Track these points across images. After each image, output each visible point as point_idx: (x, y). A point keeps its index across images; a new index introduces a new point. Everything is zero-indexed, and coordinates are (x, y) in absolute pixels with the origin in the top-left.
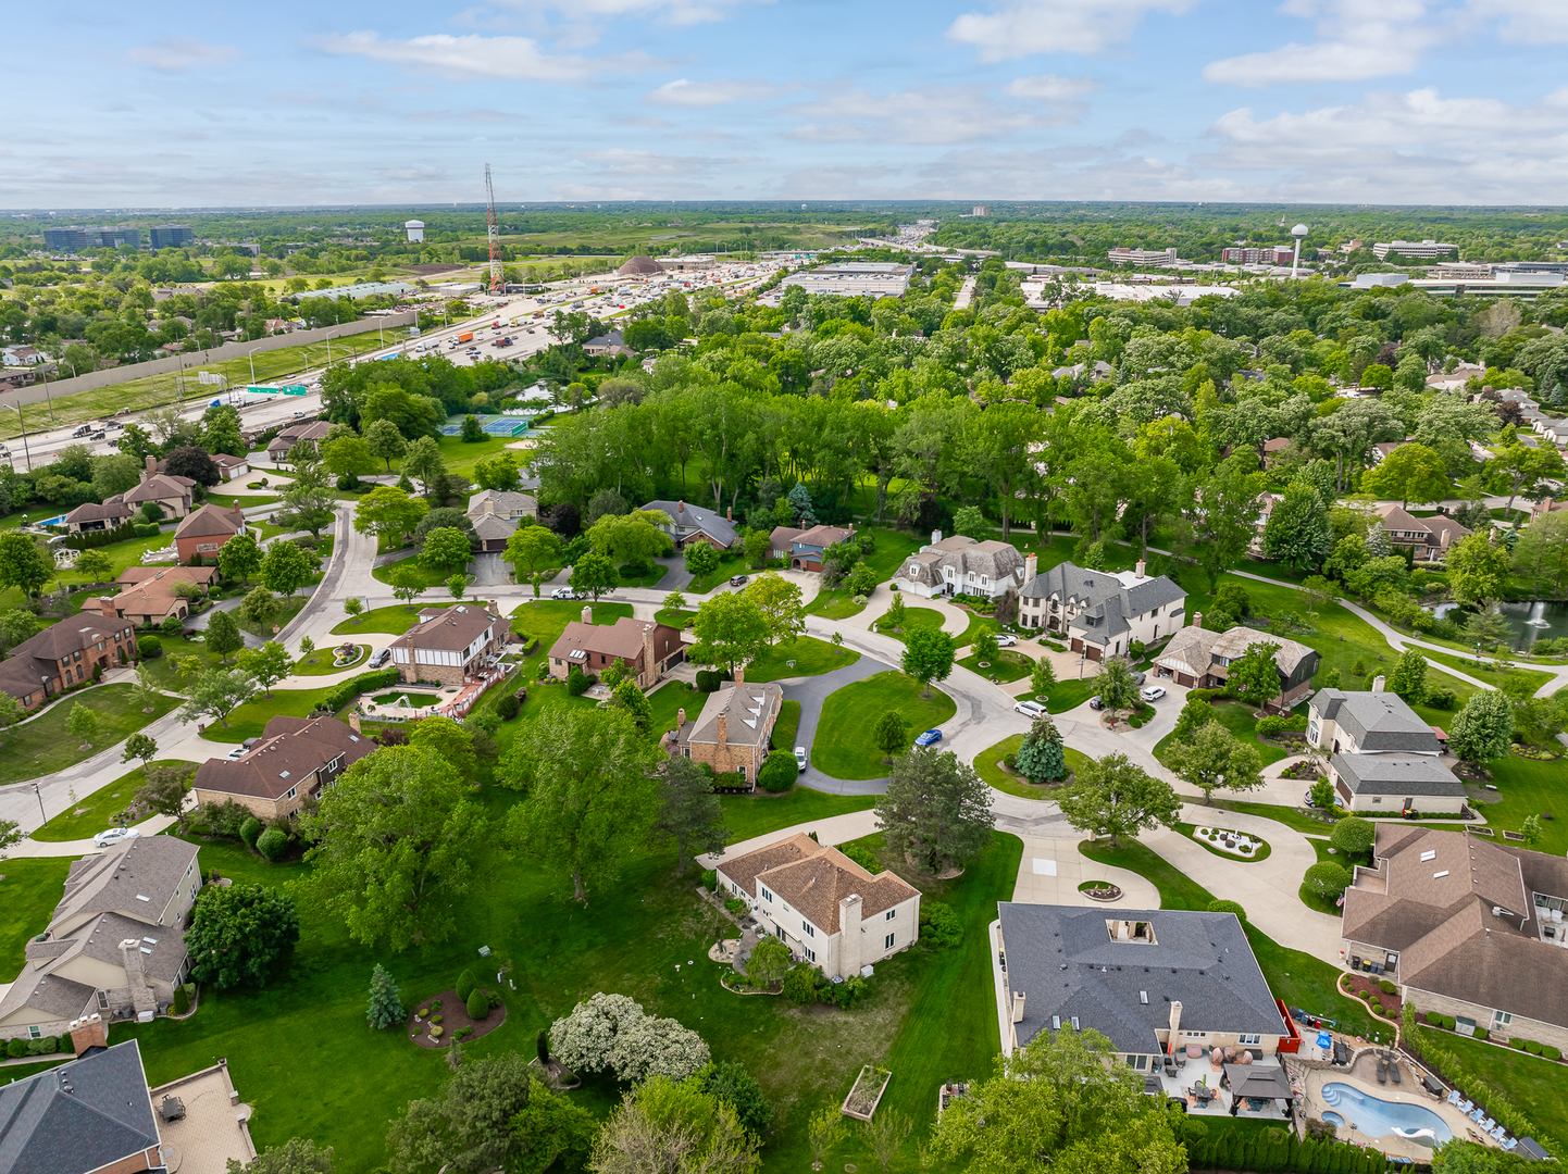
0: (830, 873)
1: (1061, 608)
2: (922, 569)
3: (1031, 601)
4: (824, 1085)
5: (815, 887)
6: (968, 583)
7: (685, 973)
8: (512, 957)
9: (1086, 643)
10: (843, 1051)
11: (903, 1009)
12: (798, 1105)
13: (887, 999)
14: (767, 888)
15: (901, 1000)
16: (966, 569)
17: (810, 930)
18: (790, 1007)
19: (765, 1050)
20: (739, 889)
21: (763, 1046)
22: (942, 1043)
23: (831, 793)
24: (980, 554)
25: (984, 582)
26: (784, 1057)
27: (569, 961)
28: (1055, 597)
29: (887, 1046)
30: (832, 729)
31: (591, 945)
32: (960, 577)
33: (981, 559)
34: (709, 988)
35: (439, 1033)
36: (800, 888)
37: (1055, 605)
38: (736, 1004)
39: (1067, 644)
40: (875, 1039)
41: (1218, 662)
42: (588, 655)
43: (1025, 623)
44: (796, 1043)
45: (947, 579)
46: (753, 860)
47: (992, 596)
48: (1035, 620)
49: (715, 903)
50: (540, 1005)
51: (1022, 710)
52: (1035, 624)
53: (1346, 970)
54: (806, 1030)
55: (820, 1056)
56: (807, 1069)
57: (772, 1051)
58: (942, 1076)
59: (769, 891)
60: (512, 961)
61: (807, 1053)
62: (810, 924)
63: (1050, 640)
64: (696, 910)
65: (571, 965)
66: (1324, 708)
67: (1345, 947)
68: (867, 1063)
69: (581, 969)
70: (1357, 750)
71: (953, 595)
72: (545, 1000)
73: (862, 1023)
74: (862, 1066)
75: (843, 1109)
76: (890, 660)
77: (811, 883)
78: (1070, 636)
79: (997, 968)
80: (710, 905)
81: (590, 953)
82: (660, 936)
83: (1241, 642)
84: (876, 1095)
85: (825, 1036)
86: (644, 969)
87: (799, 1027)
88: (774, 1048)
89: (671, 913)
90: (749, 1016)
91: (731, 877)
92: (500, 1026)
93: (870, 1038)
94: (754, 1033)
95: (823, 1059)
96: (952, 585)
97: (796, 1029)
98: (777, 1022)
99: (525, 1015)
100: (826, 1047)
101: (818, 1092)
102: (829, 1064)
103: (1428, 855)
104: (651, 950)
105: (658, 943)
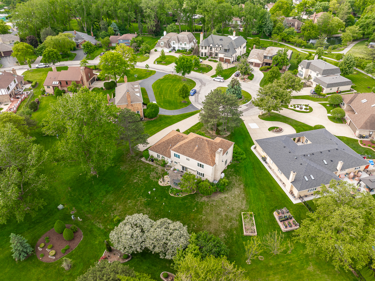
0: (203, 142)
1: (213, 49)
2: (165, 43)
3: (204, 48)
4: (231, 225)
5: (199, 149)
6: (180, 46)
7: (153, 194)
8: (74, 206)
9: (225, 58)
10: (231, 209)
11: (242, 186)
12: (226, 237)
13: (234, 184)
14: (176, 153)
15: (239, 183)
16: (179, 41)
17: (201, 166)
18: (202, 197)
19: (202, 217)
20: (161, 156)
21: (200, 216)
22: (263, 196)
23: (171, 115)
24: (182, 36)
25: (185, 44)
26: (210, 218)
27: (101, 201)
28: (211, 45)
29: (245, 202)
30: (160, 94)
31: (107, 192)
32: (177, 44)
33: (183, 37)
34: (166, 197)
35: (54, 254)
36: (192, 151)
37: (211, 48)
38: (180, 201)
39: (218, 60)
40: (239, 201)
41: (266, 58)
42: (60, 83)
43: (202, 55)
44: (211, 210)
45: (173, 46)
46: (164, 144)
47: (188, 49)
48: (206, 53)
49: (151, 163)
50: (96, 224)
51: (216, 80)
52: (205, 55)
53: (359, 139)
54: (213, 204)
55: (223, 214)
56: (222, 220)
57: (204, 217)
58: (271, 208)
59: (178, 154)
60: (75, 208)
61: (218, 214)
62: (202, 164)
63: (212, 59)
64: (145, 167)
65: (102, 203)
66: (306, 66)
67: (358, 132)
68: (242, 210)
69: (107, 203)
70: (320, 76)
71: (175, 51)
72: (97, 222)
73: (231, 196)
74: (241, 213)
75: (245, 233)
76: (166, 71)
77: (196, 147)
78: (219, 57)
79: (263, 163)
80: (149, 164)
81: (108, 196)
82: (135, 181)
83: (272, 51)
84: (253, 224)
85: (221, 205)
86: (135, 196)
87: (209, 204)
88: (204, 216)
89: (135, 171)
90: (188, 205)
91: (156, 152)
92: (82, 240)
93: (237, 201)
94: (194, 212)
95: (225, 214)
96: (175, 47)
97: (208, 205)
98: (200, 204)
99: (91, 231)
100: (224, 210)
101: (231, 229)
102: (228, 216)
103: (364, 101)
104: (134, 188)
105: (136, 184)
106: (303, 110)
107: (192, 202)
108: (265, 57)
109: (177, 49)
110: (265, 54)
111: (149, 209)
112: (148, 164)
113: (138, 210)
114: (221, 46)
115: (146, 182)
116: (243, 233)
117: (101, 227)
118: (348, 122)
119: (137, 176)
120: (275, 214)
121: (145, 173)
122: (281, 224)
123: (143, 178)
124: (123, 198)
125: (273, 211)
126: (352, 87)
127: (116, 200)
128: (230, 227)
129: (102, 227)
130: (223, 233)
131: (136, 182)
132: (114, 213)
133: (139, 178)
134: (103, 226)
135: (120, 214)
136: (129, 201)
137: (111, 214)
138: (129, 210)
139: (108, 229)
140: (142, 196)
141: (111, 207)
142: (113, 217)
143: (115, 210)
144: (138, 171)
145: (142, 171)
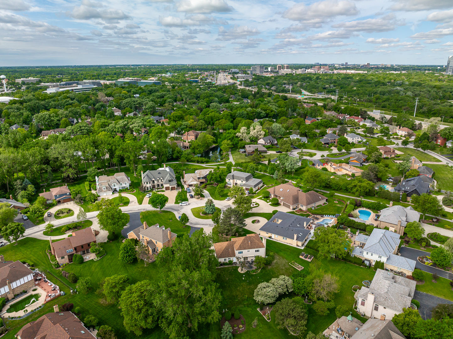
1: (156, 182)
2: (106, 187)
3: (148, 183)
4: (291, 270)
5: (251, 243)
6: (121, 186)
9: (171, 186)
10: (283, 265)
11: (276, 254)
14: (240, 251)
16: (119, 182)
17: (257, 251)
18: (267, 267)
20: (227, 259)
22: (288, 253)
28: (153, 179)
29: (285, 259)
32: (118, 185)
34: (253, 276)
35: (242, 326)
36: (248, 245)
37: (153, 182)
38: (261, 274)
39: (164, 189)
42: (75, 249)
45: (113, 188)
46: (225, 251)
49: (221, 267)
51: (182, 205)
52: (150, 188)
53: (294, 211)
54: (275, 267)
55: (284, 268)
56: (286, 271)
58: (297, 256)
59: (241, 251)
62: (258, 249)
63: (158, 190)
64: (222, 270)
66: (232, 177)
67: (291, 207)
68: (288, 263)
70: (244, 182)
71: (117, 191)
72: (237, 305)
73: (277, 260)
75: (300, 270)
76: (135, 211)
77: (249, 242)
78: (165, 187)
79: (271, 239)
83: (202, 173)
84: (298, 265)
85: (278, 266)
86: (238, 285)
90: (266, 273)
91: (223, 257)
93: (282, 260)
96: (116, 189)
97: (274, 269)
98: (270, 270)
99: (240, 310)
100: (282, 267)
102: (286, 268)
103: (281, 190)
104: (231, 282)
105: (230, 280)
106: (255, 206)
107: (266, 271)
108: (199, 178)
109: (118, 190)
110: (199, 177)
111: (252, 285)
114: (162, 178)
115: (234, 276)
116: (298, 270)
118: (282, 203)
120: (301, 257)
122: (307, 259)
123: (229, 275)
124: (233, 289)
125: (298, 257)
126: (263, 184)
131: (228, 279)
132: (239, 297)
133: (227, 276)
136: (238, 288)
143: (237, 296)
144: (221, 274)
145: (224, 273)
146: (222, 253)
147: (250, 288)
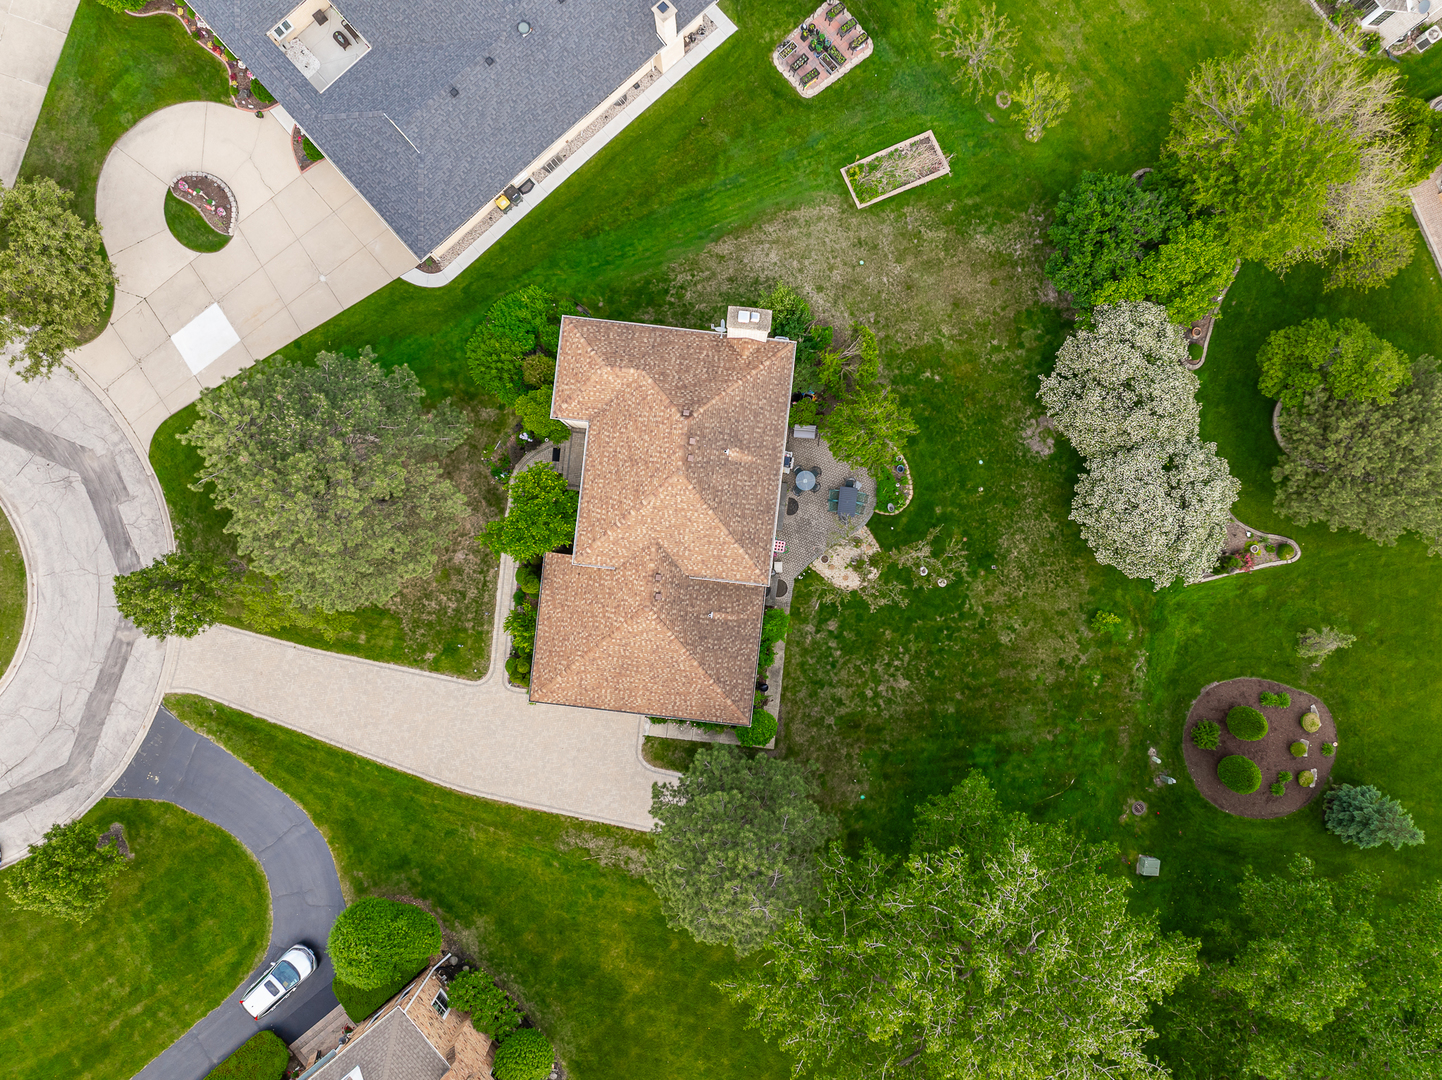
0: (701, 427)
4: (930, 228)
5: (736, 441)
10: (863, 252)
11: (725, 247)
12: (983, 228)
13: (731, 280)
15: (713, 264)
19: (951, 337)
21: (948, 346)
22: (739, 154)
26: (940, 307)
27: (1053, 746)
29: (803, 213)
34: (929, 507)
40: (808, 235)
44: (905, 316)
50: (1141, 686)
54: (877, 322)
55: (898, 269)
56: (930, 266)
57: (945, 330)
60: (1120, 813)
61: (909, 288)
64: (813, 695)
65: (1055, 736)
68: (849, 210)
69: (1049, 713)
72: (1131, 690)
73: (800, 271)
74: (863, 210)
77: (732, 453)
80: (785, 689)
81: (1016, 737)
82: (903, 684)
84: (890, 155)
85: (864, 293)
86: (975, 630)
87: (882, 334)
88: (940, 331)
89: (851, 724)
90: (924, 410)
92: (1216, 684)
93: (813, 241)
94: (940, 375)
95: (898, 261)
97: (887, 336)
98: (899, 368)
99: (1173, 682)
100: (879, 275)
101: (944, 224)
102: (898, 250)
104: (938, 664)
105: (918, 670)
111: (1004, 541)
112: (789, 694)
113: (1027, 578)
115: (888, 634)
116: (943, 180)
117: (1142, 659)
119: (877, 694)
121: (844, 674)
123: (872, 661)
124: (1002, 674)
127: (1025, 691)
128: (938, 229)
129: (1142, 655)
130: (973, 245)
131: (907, 677)
132: (1077, 658)
133: (879, 682)
134: (1136, 656)
135: (1071, 632)
136: (1004, 639)
137: (1083, 667)
138: (1042, 611)
139: (1137, 632)
140: (960, 607)
141: (1058, 686)
142: (1092, 650)
143: (1061, 662)
144: (843, 711)
145: (840, 692)
146: (718, 680)
147: (1022, 568)
